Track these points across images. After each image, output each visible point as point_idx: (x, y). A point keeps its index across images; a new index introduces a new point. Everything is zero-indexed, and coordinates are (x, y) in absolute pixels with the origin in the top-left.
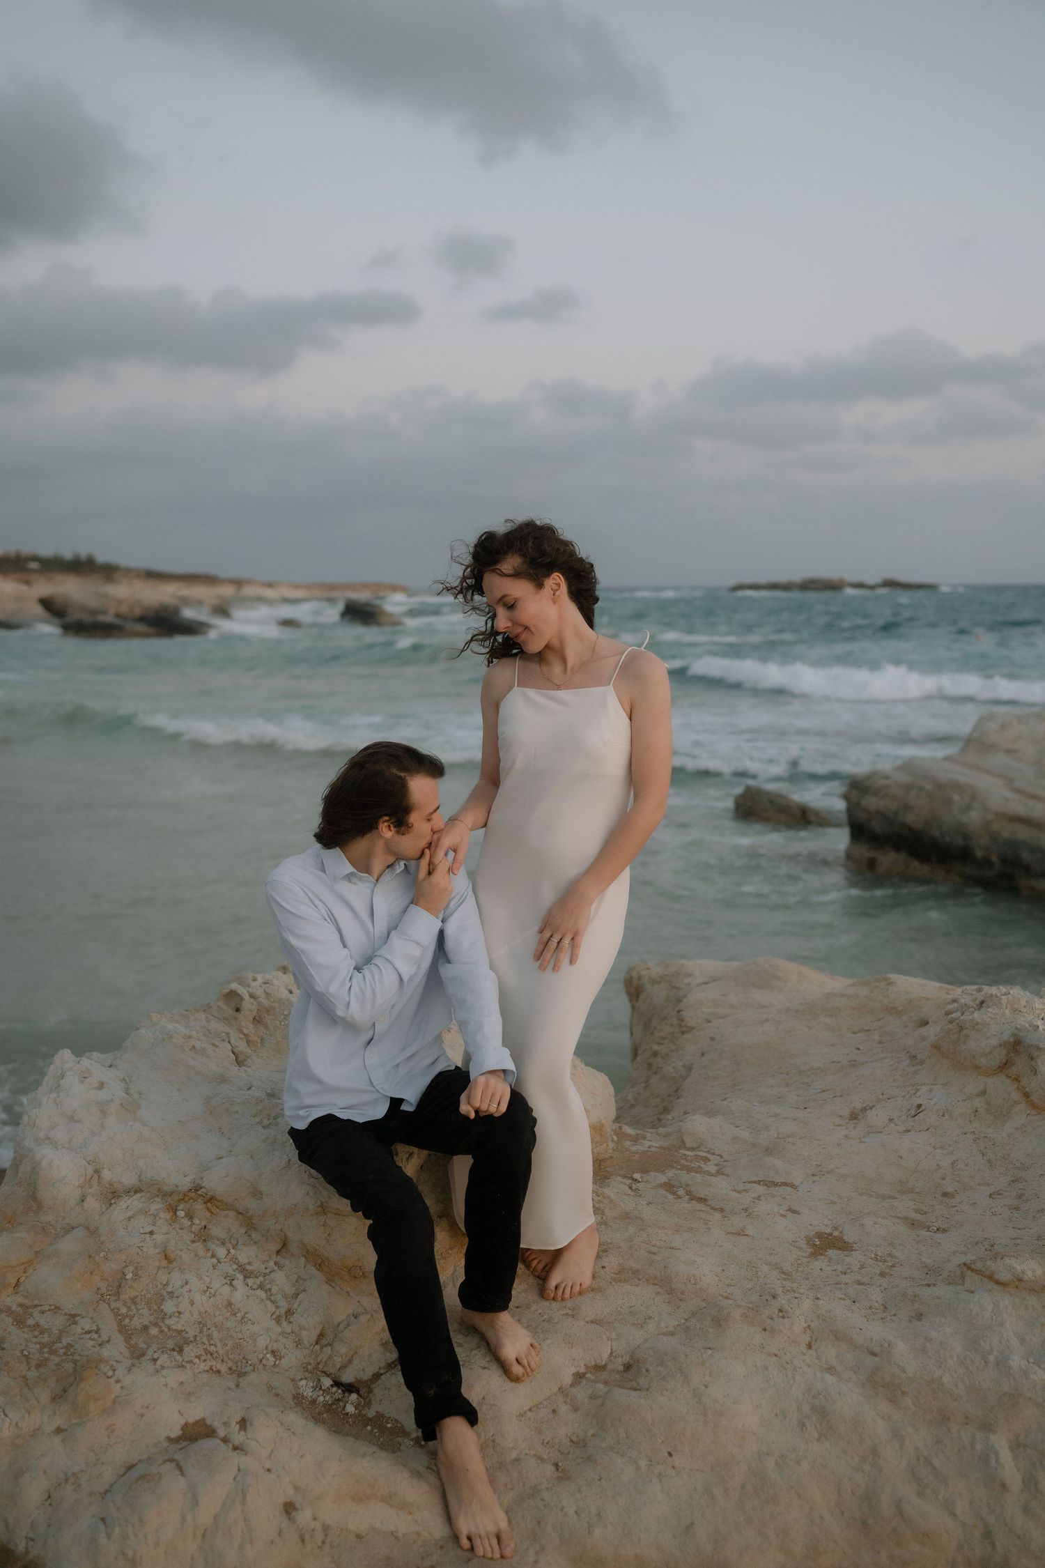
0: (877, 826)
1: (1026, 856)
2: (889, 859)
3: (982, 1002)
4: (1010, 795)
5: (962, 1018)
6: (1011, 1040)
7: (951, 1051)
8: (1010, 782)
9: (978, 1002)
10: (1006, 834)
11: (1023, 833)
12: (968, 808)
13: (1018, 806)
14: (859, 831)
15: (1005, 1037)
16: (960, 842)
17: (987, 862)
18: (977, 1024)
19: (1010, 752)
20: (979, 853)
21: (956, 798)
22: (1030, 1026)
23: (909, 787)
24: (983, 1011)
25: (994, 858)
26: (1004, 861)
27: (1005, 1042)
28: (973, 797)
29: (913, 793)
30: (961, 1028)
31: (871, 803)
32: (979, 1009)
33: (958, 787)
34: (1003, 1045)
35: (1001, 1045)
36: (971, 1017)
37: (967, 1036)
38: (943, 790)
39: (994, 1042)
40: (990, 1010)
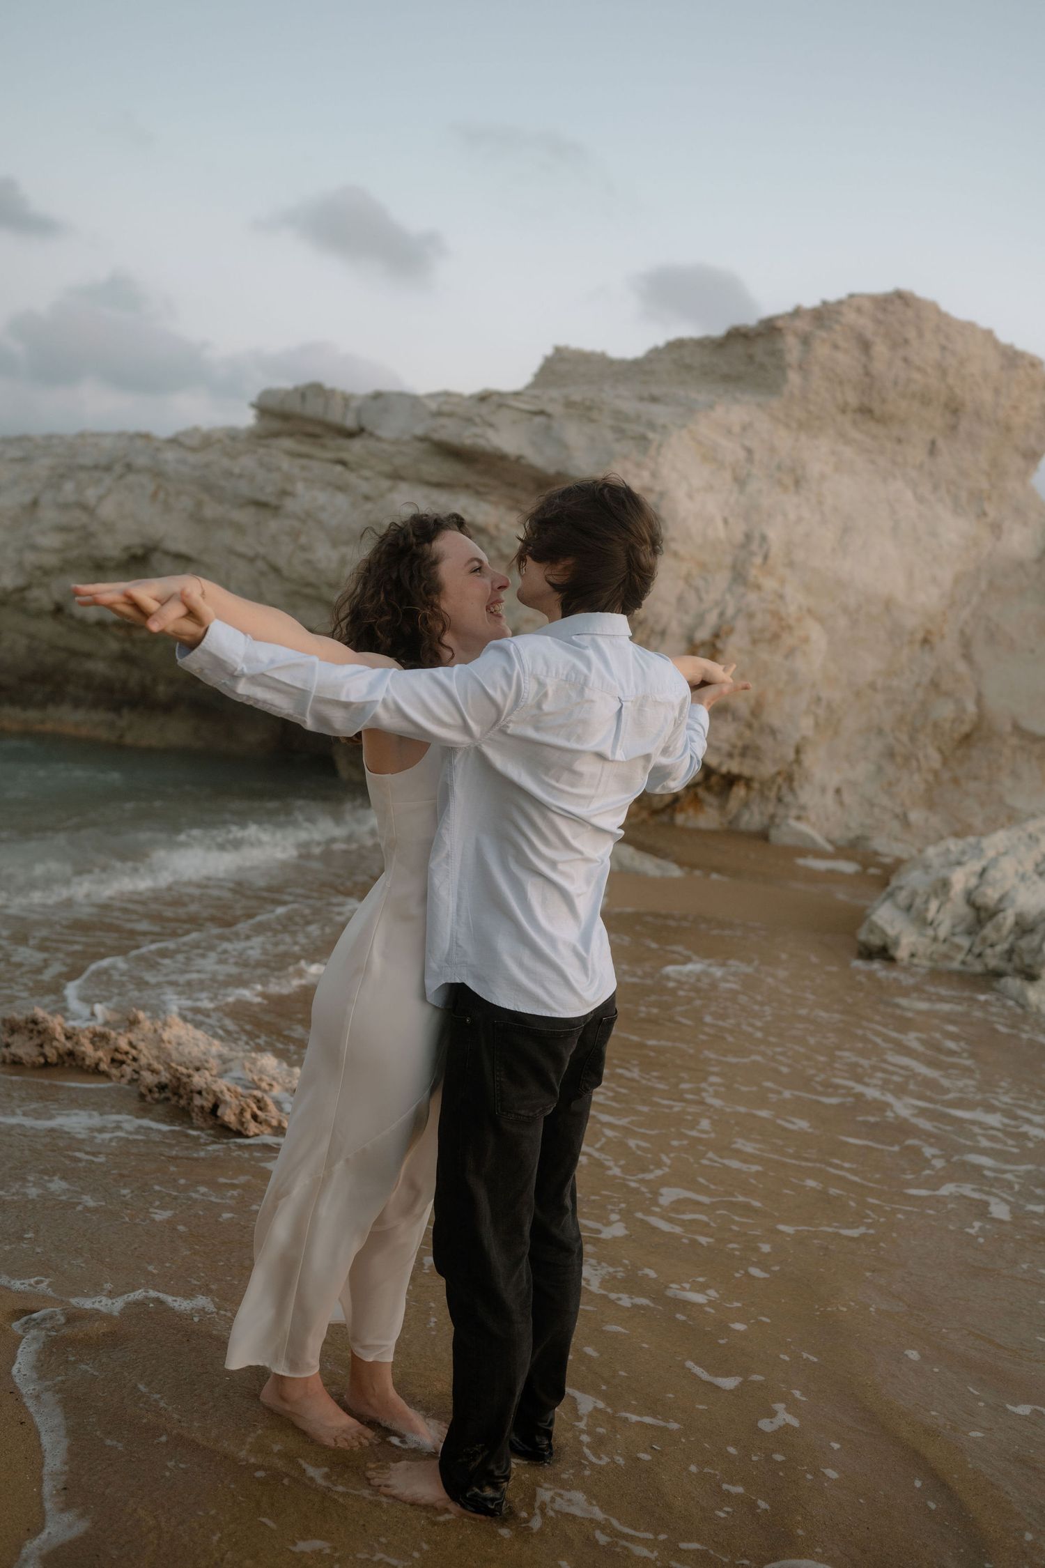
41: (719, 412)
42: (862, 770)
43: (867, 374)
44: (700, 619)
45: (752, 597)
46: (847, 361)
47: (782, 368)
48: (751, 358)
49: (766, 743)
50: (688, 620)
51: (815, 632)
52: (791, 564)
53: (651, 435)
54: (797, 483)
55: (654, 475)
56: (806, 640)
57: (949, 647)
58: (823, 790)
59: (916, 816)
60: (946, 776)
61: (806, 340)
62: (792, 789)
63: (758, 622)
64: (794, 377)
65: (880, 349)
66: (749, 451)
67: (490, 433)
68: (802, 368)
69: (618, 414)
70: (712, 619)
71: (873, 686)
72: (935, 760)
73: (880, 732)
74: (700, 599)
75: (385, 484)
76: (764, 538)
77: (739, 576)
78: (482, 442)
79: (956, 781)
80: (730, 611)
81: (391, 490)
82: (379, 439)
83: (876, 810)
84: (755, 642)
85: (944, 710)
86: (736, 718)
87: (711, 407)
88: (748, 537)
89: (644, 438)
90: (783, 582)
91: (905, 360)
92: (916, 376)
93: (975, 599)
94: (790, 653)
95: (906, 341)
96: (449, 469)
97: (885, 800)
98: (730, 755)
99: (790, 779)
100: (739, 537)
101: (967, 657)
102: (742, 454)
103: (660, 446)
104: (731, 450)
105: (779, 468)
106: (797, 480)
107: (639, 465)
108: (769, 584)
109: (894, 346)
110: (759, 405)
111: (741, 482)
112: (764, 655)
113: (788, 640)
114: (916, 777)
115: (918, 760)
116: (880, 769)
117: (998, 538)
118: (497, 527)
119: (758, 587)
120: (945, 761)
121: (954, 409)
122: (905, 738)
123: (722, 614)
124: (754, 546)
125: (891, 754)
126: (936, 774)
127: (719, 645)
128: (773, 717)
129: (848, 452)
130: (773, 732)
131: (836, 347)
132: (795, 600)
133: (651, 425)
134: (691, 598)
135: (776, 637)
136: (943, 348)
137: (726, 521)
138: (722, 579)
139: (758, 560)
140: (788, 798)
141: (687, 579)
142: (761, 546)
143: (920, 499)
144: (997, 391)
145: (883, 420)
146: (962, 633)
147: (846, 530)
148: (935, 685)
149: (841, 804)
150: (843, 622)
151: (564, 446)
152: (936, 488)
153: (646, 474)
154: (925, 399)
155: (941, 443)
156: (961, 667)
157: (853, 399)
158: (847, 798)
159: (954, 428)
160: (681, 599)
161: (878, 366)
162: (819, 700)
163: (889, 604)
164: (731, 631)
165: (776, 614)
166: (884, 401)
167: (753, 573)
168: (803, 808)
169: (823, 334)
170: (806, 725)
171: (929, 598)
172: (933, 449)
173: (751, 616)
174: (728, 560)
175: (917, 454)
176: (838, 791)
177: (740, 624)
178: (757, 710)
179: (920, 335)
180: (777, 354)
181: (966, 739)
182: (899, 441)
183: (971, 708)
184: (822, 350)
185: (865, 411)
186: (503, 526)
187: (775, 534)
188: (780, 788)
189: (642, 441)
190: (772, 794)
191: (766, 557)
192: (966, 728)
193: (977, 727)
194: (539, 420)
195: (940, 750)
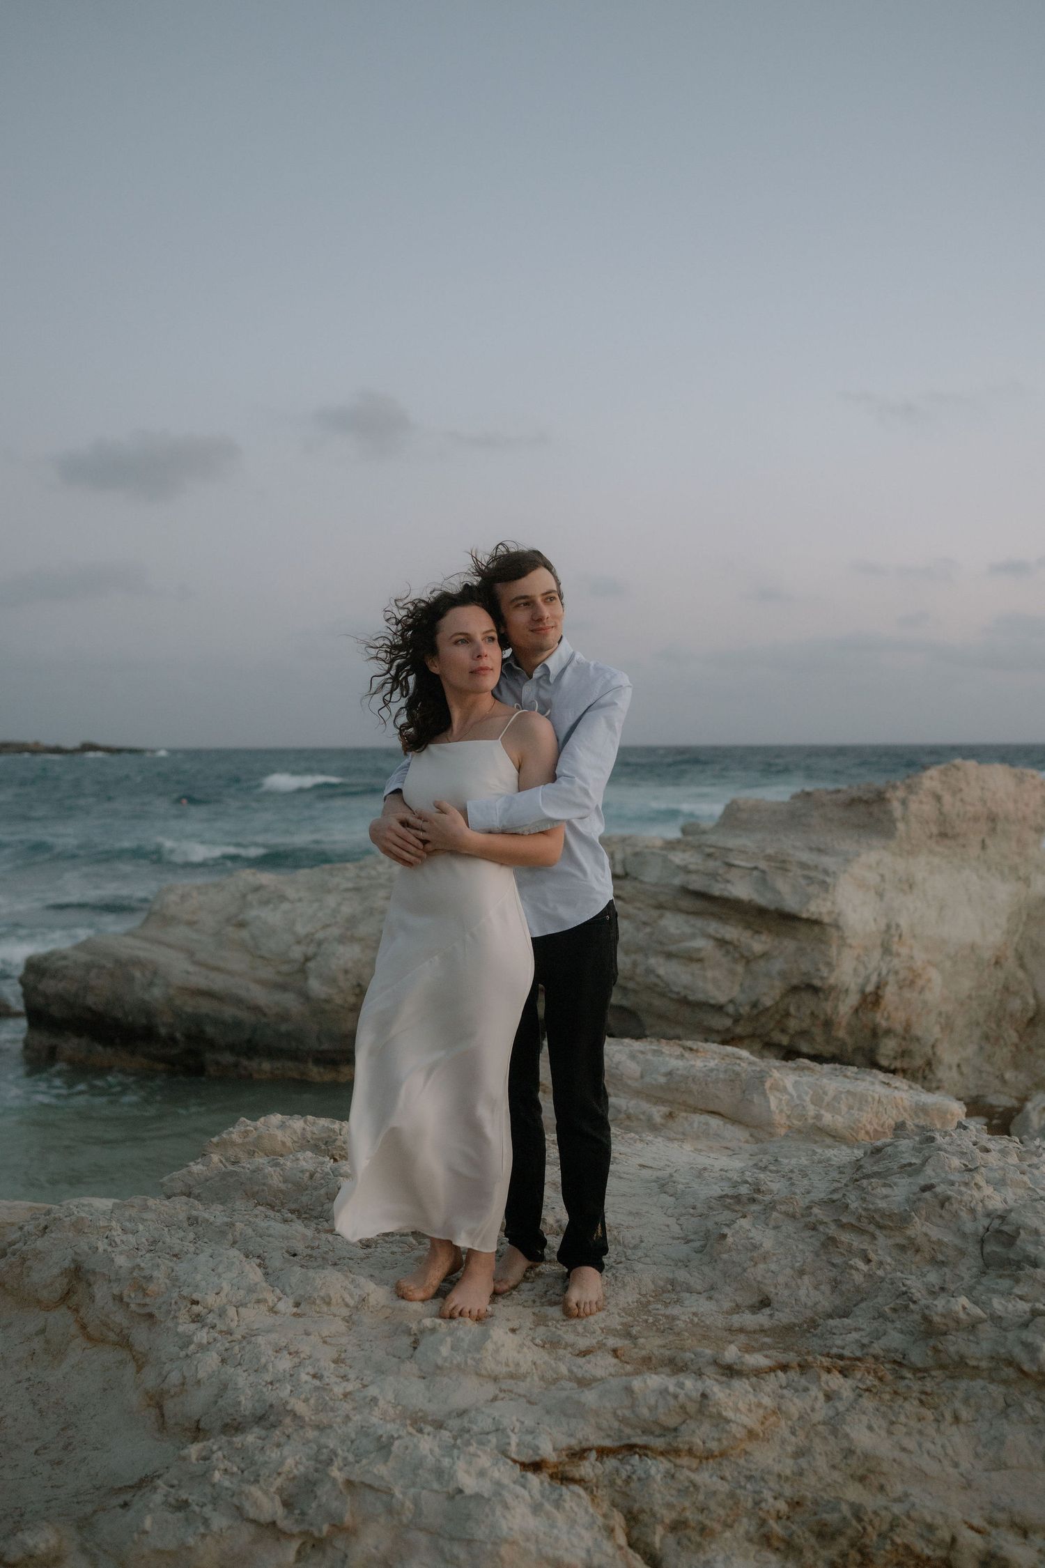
0: (56, 1011)
1: (210, 1030)
2: (71, 1045)
3: (46, 1227)
4: (191, 968)
5: (25, 1248)
6: (73, 1266)
7: (16, 1286)
8: (191, 954)
9: (41, 1228)
10: (189, 1009)
11: (206, 1006)
12: (151, 984)
13: (200, 980)
14: (37, 1016)
15: (67, 1264)
16: (144, 1021)
17: (172, 1040)
18: (40, 1252)
19: (191, 924)
20: (163, 1031)
21: (138, 974)
22: (90, 1249)
23: (89, 967)
24: (46, 1237)
25: (178, 1035)
26: (189, 1037)
27: (66, 1269)
28: (155, 973)
29: (93, 973)
30: (24, 1260)
31: (50, 986)
32: (42, 1236)
33: (137, 962)
34: (65, 1272)
35: (62, 1274)
36: (33, 1246)
37: (30, 1268)
38: (123, 967)
39: (56, 1271)
40: (53, 1235)
41: (863, 858)
42: (971, 1050)
43: (941, 813)
44: (868, 979)
45: (896, 961)
46: (929, 808)
47: (893, 821)
48: (871, 814)
49: (914, 1047)
50: (860, 981)
51: (934, 974)
52: (914, 936)
53: (828, 880)
54: (911, 887)
55: (833, 903)
56: (929, 980)
57: (1011, 963)
58: (950, 1068)
59: (1008, 1076)
60: (1023, 1047)
61: (904, 803)
62: (931, 1070)
63: (901, 976)
64: (901, 826)
65: (947, 798)
66: (882, 876)
67: (729, 887)
68: (905, 819)
69: (803, 865)
70: (874, 979)
71: (970, 997)
72: (1014, 1037)
73: (978, 1024)
74: (866, 968)
75: (655, 913)
76: (898, 926)
77: (887, 950)
78: (726, 894)
79: (1029, 1049)
80: (884, 972)
81: (661, 917)
82: (641, 882)
83: (984, 1075)
84: (901, 988)
85: (1015, 1005)
86: (896, 1035)
87: (858, 855)
88: (888, 927)
89: (824, 882)
90: (911, 948)
91: (962, 800)
92: (969, 808)
93: (1021, 928)
94: (922, 990)
95: (961, 790)
96: (699, 905)
97: (987, 1068)
98: (895, 1058)
99: (929, 1064)
100: (883, 927)
101: (1022, 966)
102: (878, 879)
103: (834, 886)
104: (872, 878)
105: (900, 880)
106: (909, 885)
107: (824, 900)
108: (904, 951)
109: (954, 794)
110: (884, 848)
111: (880, 895)
112: (907, 994)
113: (920, 983)
114: (1005, 1050)
115: (1003, 1038)
116: (981, 1048)
117: (1029, 886)
118: (739, 940)
119: (898, 955)
120: (1021, 1037)
121: (992, 819)
122: (994, 1026)
123: (879, 975)
124: (893, 931)
125: (986, 1037)
126: (1016, 1046)
127: (880, 992)
128: (917, 1031)
129: (936, 860)
130: (918, 1039)
131: (921, 802)
132: (920, 957)
133: (826, 872)
134: (861, 968)
135: (912, 983)
136: (983, 789)
137: (875, 920)
138: (877, 953)
139: (896, 939)
140: (930, 1076)
141: (858, 958)
142: (897, 930)
143: (981, 878)
144: (1016, 801)
145: (955, 837)
146: (1016, 950)
147: (942, 908)
148: (1006, 988)
149: (961, 1074)
150: (948, 964)
151: (777, 892)
152: (989, 869)
153: (829, 904)
154: (976, 819)
155: (988, 842)
156: (1021, 974)
157: (935, 830)
158: (965, 1069)
159: (994, 830)
160: (855, 970)
161: (947, 808)
162: (940, 1014)
163: (973, 947)
164: (886, 984)
165: (910, 969)
166: (953, 828)
167: (895, 947)
168: (940, 1081)
169: (913, 797)
170: (937, 1029)
171: (995, 937)
172: (984, 846)
173: (897, 973)
174: (879, 942)
175: (975, 850)
176: (959, 1066)
177: (891, 979)
178: (908, 1027)
179: (968, 783)
180: (889, 813)
181: (1032, 1022)
182: (964, 846)
183: (1032, 1001)
184: (913, 807)
185: (943, 835)
186: (742, 939)
187: (904, 922)
188: (924, 1071)
189: (824, 885)
190: (920, 1075)
191: (900, 936)
192: (1030, 1014)
193: (1037, 1013)
194: (755, 873)
195: (1017, 1031)
